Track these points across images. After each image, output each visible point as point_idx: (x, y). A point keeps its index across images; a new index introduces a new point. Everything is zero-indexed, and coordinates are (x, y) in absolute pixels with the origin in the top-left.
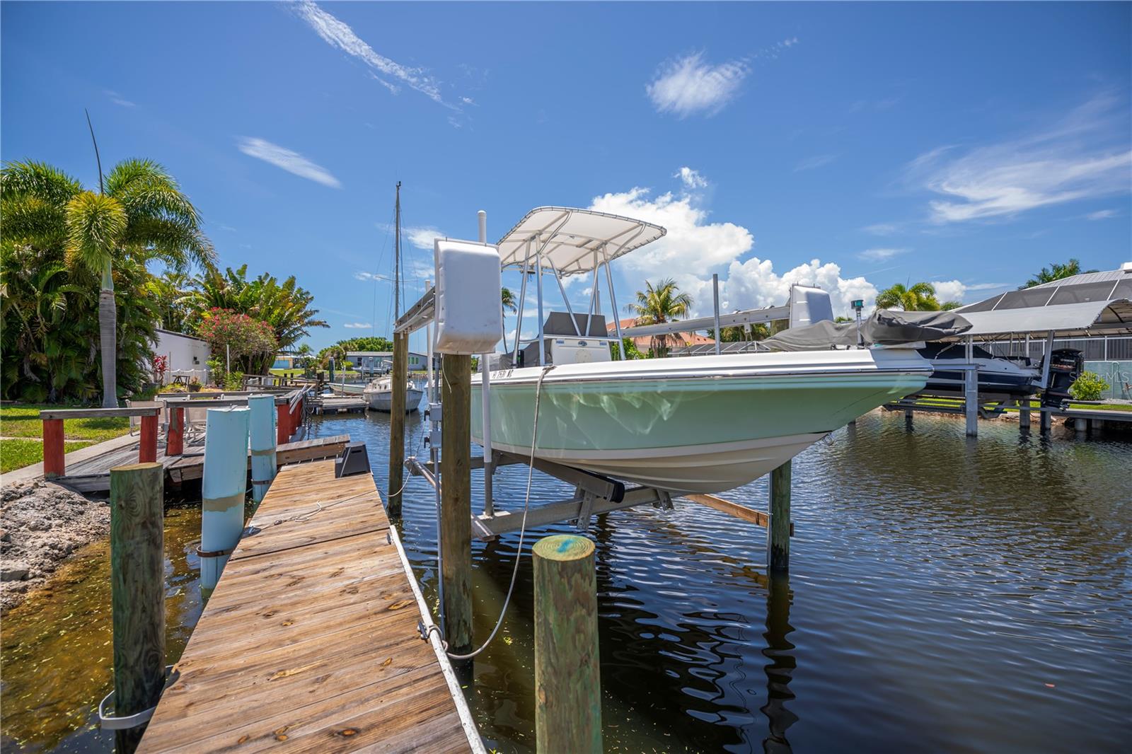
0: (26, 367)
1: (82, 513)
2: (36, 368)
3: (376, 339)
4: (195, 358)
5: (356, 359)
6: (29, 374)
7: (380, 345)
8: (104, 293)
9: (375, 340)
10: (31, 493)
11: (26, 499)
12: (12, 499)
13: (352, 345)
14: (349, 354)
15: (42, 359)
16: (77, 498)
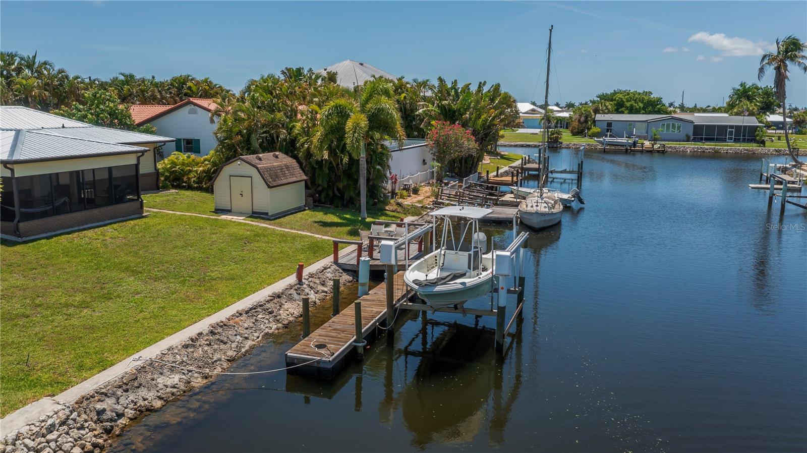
0: (335, 189)
1: (341, 276)
2: (338, 189)
3: (639, 94)
4: (424, 161)
5: (605, 124)
6: (336, 192)
7: (642, 102)
8: (362, 158)
9: (637, 96)
10: (329, 268)
11: (329, 270)
12: (326, 269)
13: (605, 105)
14: (599, 117)
15: (341, 186)
16: (341, 271)
